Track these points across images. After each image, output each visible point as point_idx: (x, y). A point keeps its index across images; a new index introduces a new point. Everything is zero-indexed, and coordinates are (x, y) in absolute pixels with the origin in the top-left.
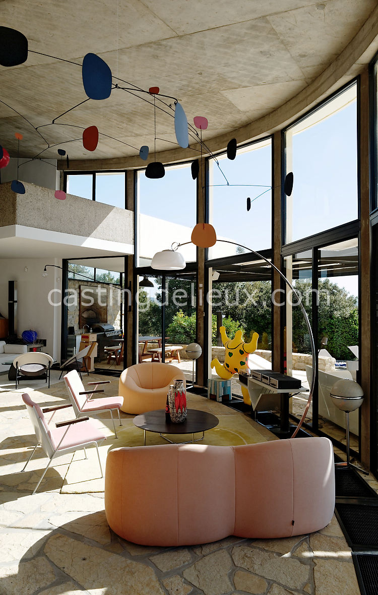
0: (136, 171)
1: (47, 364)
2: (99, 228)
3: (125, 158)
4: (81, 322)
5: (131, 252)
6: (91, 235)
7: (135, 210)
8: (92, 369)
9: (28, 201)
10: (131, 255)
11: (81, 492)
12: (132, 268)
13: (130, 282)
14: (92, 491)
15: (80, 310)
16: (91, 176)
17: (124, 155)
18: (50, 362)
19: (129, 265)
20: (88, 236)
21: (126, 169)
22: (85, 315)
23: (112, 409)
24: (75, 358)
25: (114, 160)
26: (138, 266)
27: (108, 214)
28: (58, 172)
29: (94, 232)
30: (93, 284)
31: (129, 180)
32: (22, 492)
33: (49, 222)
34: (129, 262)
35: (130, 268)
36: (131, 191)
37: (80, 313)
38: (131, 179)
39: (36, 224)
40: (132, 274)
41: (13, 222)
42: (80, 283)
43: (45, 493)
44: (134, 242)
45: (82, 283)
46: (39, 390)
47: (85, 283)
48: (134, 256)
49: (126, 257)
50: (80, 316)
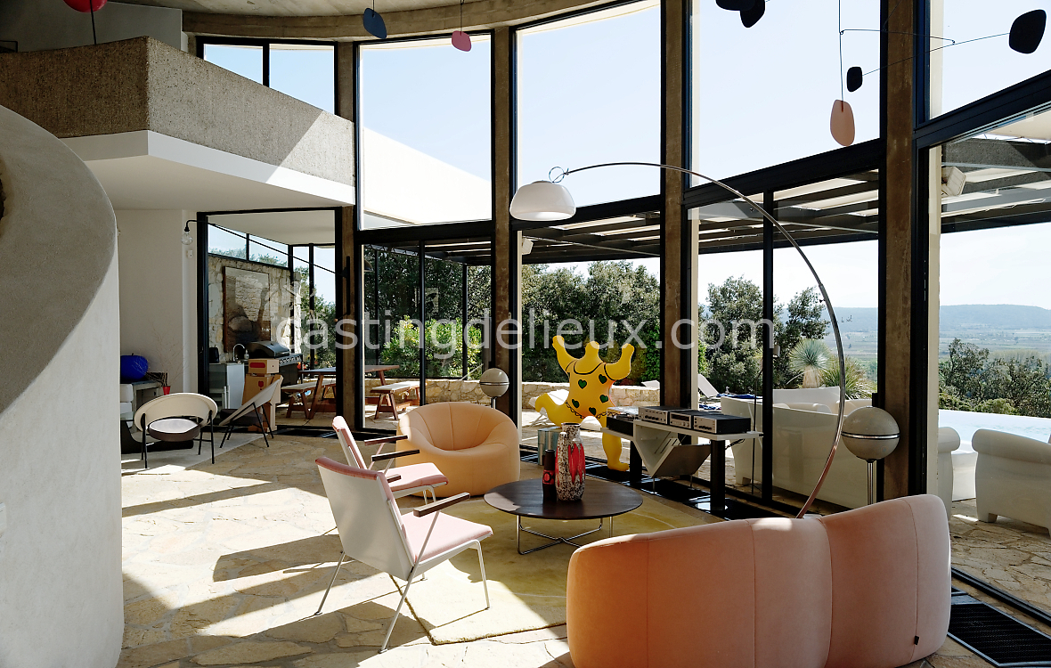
0: (356, 45)
1: (205, 417)
2: (296, 149)
3: (335, 17)
4: (228, 338)
5: (349, 200)
6: (283, 163)
7: (355, 119)
8: (274, 427)
9: (169, 83)
10: (349, 207)
11: (473, 638)
12: (351, 231)
13: (348, 258)
14: (493, 633)
15: (224, 315)
16: (259, 50)
17: (336, 11)
18: (211, 412)
19: (344, 226)
20: (279, 165)
21: (336, 39)
22: (233, 325)
23: (434, 485)
24: (253, 404)
25: (312, 20)
26: (363, 227)
27: (312, 123)
28: (184, 36)
29: (289, 157)
30: (245, 265)
31: (342, 60)
32: (356, 651)
33: (209, 131)
34: (344, 219)
35: (348, 231)
36: (347, 84)
37: (224, 321)
38: (346, 60)
39: (185, 133)
40: (352, 242)
41: (142, 124)
42: (225, 262)
43: (402, 647)
44: (356, 182)
45: (227, 263)
46: (196, 468)
47: (233, 263)
48: (355, 209)
49: (339, 211)
50: (224, 326)
